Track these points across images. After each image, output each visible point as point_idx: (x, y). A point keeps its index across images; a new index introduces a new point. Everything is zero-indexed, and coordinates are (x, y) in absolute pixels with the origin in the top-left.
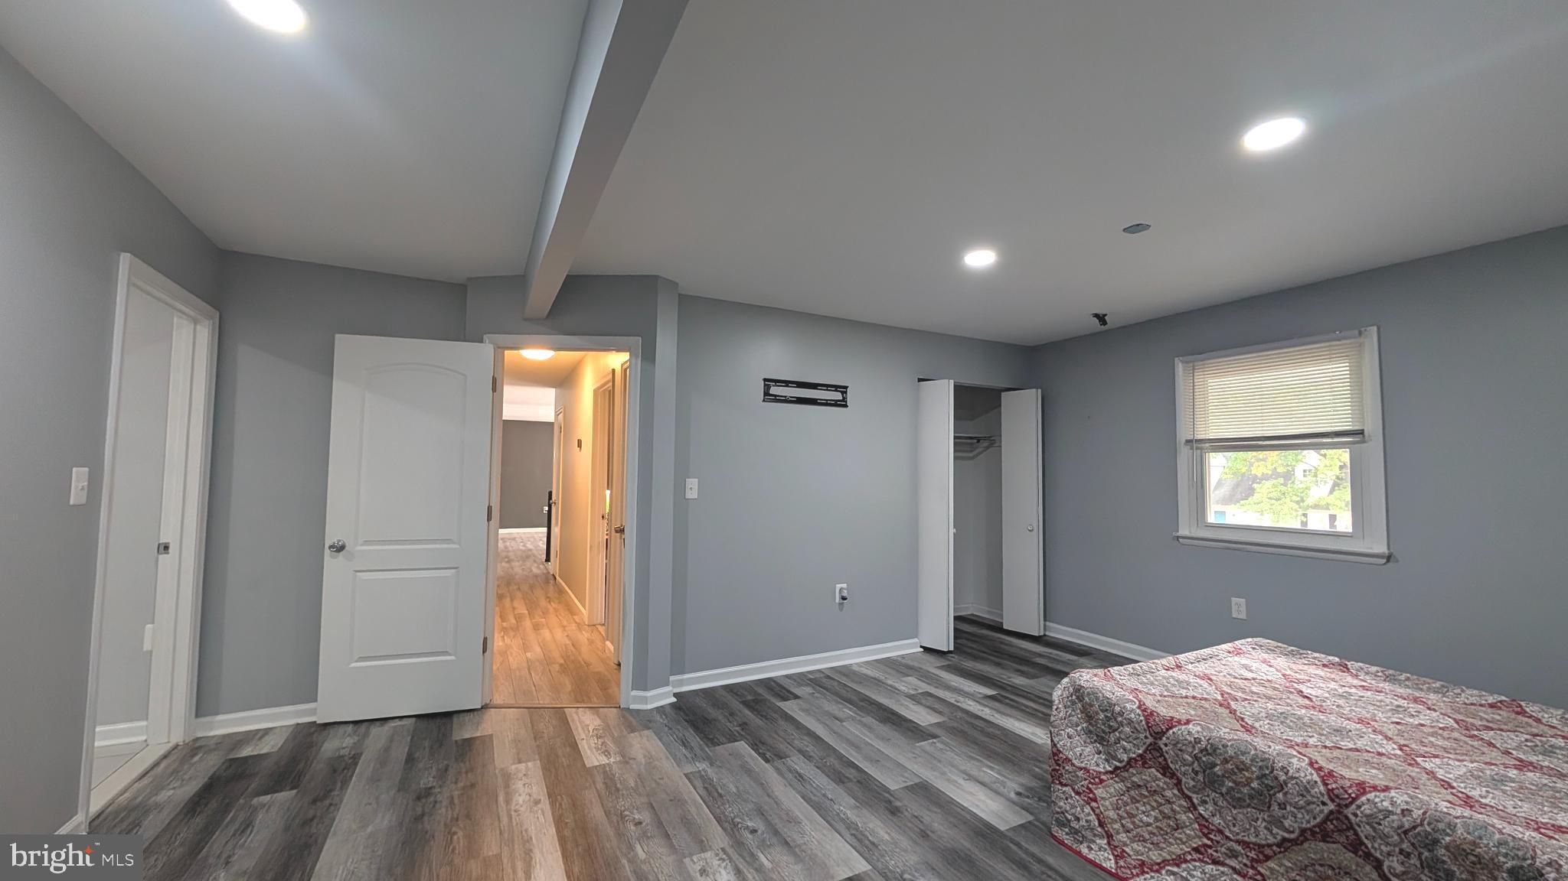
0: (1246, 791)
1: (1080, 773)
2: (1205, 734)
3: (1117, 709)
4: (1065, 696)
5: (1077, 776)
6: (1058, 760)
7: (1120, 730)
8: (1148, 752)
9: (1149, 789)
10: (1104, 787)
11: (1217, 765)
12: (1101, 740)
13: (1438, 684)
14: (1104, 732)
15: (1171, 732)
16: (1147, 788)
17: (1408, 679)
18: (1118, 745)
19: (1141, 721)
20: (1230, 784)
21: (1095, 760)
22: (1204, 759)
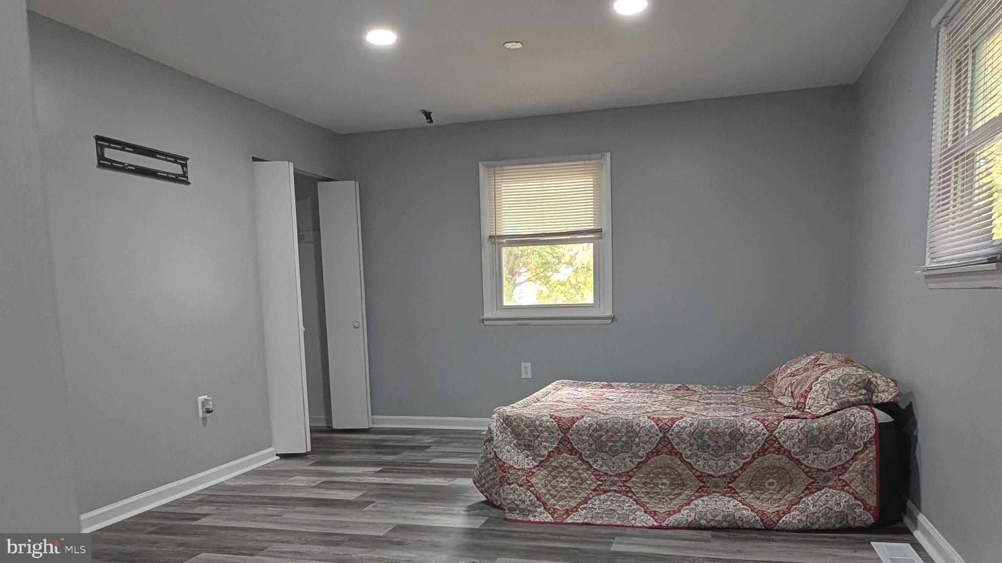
0: (619, 444)
1: (520, 473)
2: (594, 420)
3: (537, 423)
4: (498, 426)
5: (519, 475)
6: (504, 469)
7: (541, 436)
8: (560, 444)
9: (563, 466)
10: (535, 476)
11: (603, 435)
12: (528, 447)
13: (653, 385)
14: (530, 441)
15: (574, 425)
16: (562, 466)
17: (641, 385)
18: (541, 446)
19: (555, 425)
20: (611, 444)
21: (526, 461)
22: (595, 435)
